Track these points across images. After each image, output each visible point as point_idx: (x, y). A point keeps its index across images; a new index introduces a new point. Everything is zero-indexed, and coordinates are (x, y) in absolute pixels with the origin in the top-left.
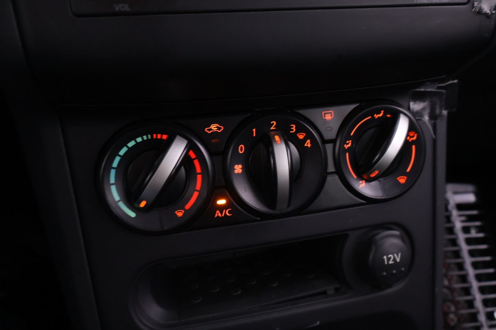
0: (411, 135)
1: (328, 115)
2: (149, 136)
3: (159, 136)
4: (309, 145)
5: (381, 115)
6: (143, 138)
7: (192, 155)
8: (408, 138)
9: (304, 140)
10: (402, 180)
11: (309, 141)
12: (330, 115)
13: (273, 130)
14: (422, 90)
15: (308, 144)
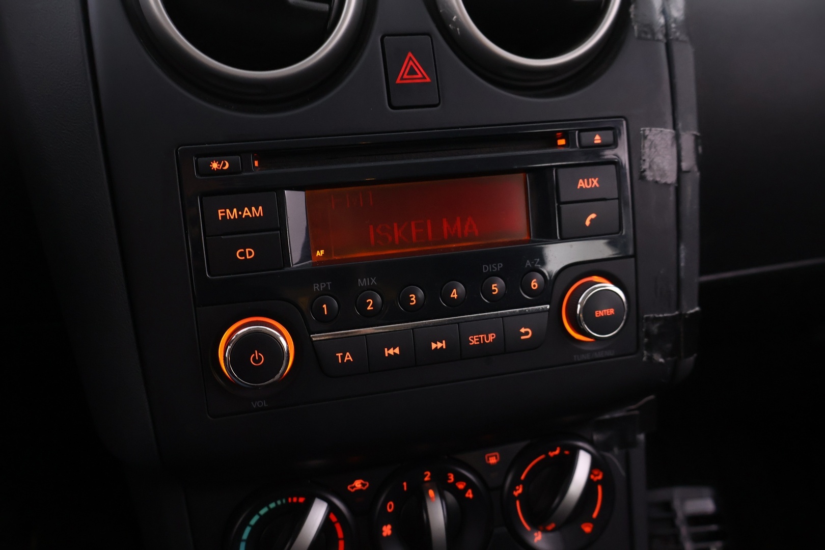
0: (596, 472)
1: (492, 458)
2: (284, 501)
3: (295, 500)
4: (471, 496)
5: (557, 452)
6: (276, 503)
7: (333, 518)
8: (592, 477)
9: (465, 490)
10: (587, 529)
11: (470, 491)
12: (494, 458)
13: (427, 481)
14: (607, 417)
15: (469, 494)
